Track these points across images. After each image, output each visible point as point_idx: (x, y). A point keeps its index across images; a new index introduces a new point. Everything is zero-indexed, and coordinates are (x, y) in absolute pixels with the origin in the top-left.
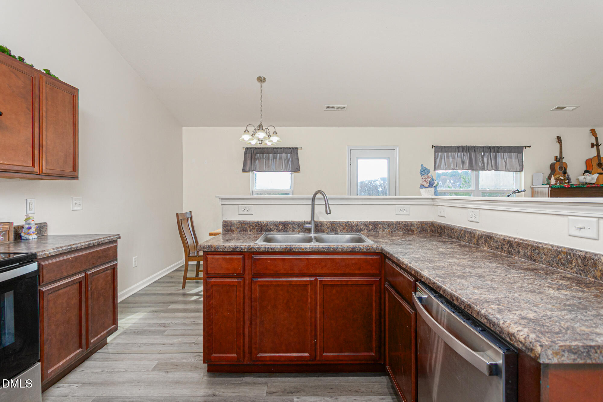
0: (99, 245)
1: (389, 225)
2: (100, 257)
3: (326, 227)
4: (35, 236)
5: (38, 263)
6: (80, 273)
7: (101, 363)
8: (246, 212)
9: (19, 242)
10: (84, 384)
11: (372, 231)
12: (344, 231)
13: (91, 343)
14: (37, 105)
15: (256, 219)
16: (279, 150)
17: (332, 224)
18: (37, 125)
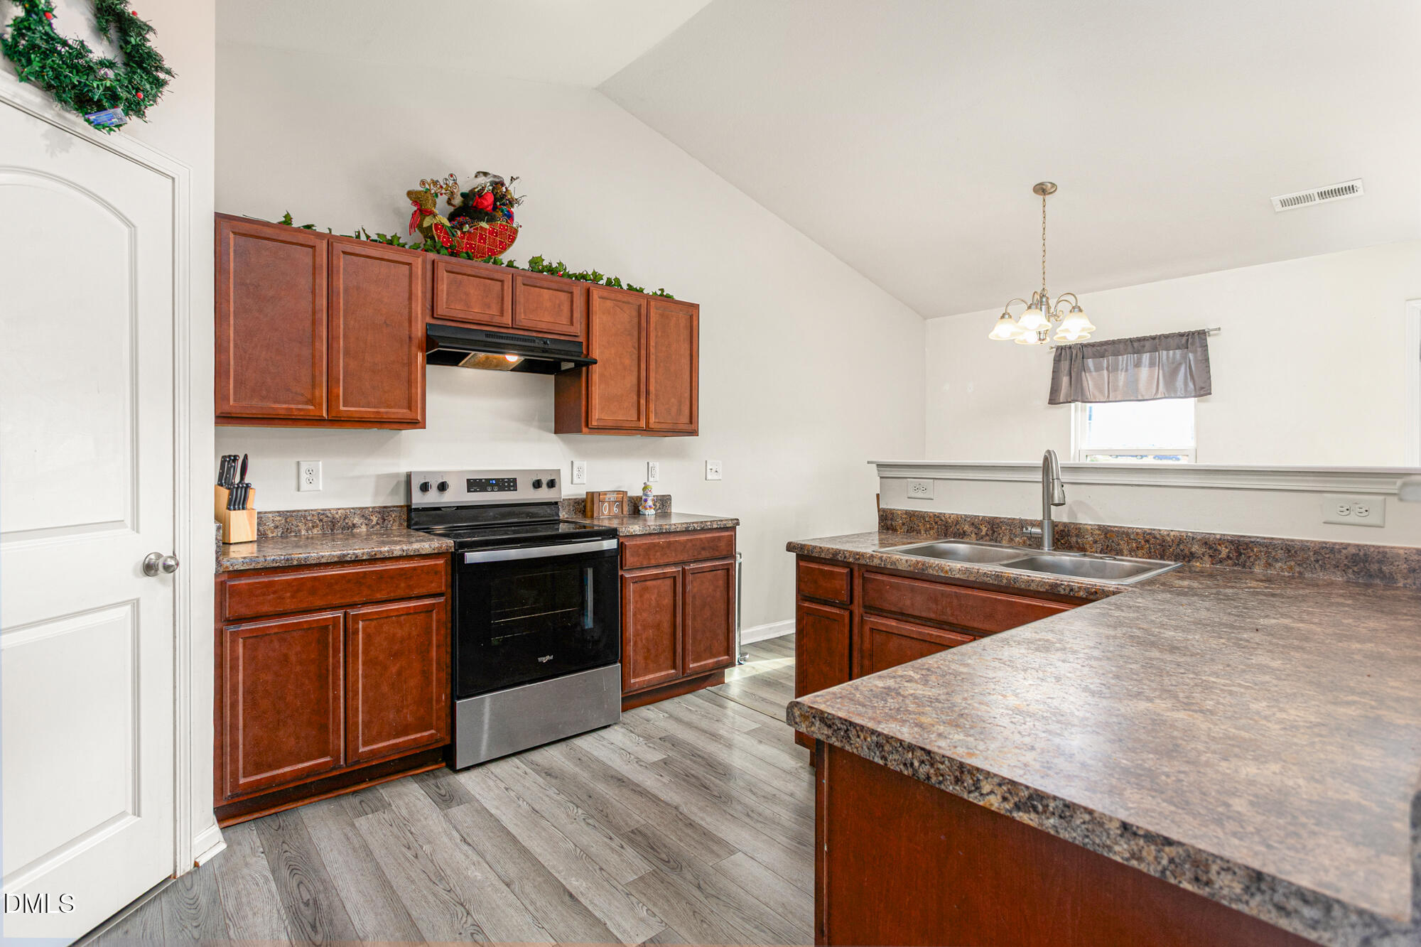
0: (703, 530)
1: (1289, 551)
2: (704, 549)
3: (1091, 539)
4: (653, 512)
5: (618, 541)
6: (675, 564)
7: (702, 701)
8: (920, 495)
9: (635, 518)
10: (671, 716)
11: (1230, 562)
12: (1140, 553)
13: (689, 668)
14: (643, 341)
15: (937, 510)
16: (1148, 344)
17: (1106, 534)
18: (643, 366)
